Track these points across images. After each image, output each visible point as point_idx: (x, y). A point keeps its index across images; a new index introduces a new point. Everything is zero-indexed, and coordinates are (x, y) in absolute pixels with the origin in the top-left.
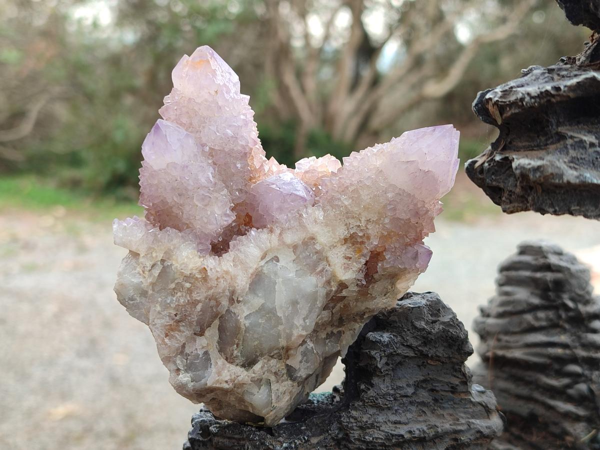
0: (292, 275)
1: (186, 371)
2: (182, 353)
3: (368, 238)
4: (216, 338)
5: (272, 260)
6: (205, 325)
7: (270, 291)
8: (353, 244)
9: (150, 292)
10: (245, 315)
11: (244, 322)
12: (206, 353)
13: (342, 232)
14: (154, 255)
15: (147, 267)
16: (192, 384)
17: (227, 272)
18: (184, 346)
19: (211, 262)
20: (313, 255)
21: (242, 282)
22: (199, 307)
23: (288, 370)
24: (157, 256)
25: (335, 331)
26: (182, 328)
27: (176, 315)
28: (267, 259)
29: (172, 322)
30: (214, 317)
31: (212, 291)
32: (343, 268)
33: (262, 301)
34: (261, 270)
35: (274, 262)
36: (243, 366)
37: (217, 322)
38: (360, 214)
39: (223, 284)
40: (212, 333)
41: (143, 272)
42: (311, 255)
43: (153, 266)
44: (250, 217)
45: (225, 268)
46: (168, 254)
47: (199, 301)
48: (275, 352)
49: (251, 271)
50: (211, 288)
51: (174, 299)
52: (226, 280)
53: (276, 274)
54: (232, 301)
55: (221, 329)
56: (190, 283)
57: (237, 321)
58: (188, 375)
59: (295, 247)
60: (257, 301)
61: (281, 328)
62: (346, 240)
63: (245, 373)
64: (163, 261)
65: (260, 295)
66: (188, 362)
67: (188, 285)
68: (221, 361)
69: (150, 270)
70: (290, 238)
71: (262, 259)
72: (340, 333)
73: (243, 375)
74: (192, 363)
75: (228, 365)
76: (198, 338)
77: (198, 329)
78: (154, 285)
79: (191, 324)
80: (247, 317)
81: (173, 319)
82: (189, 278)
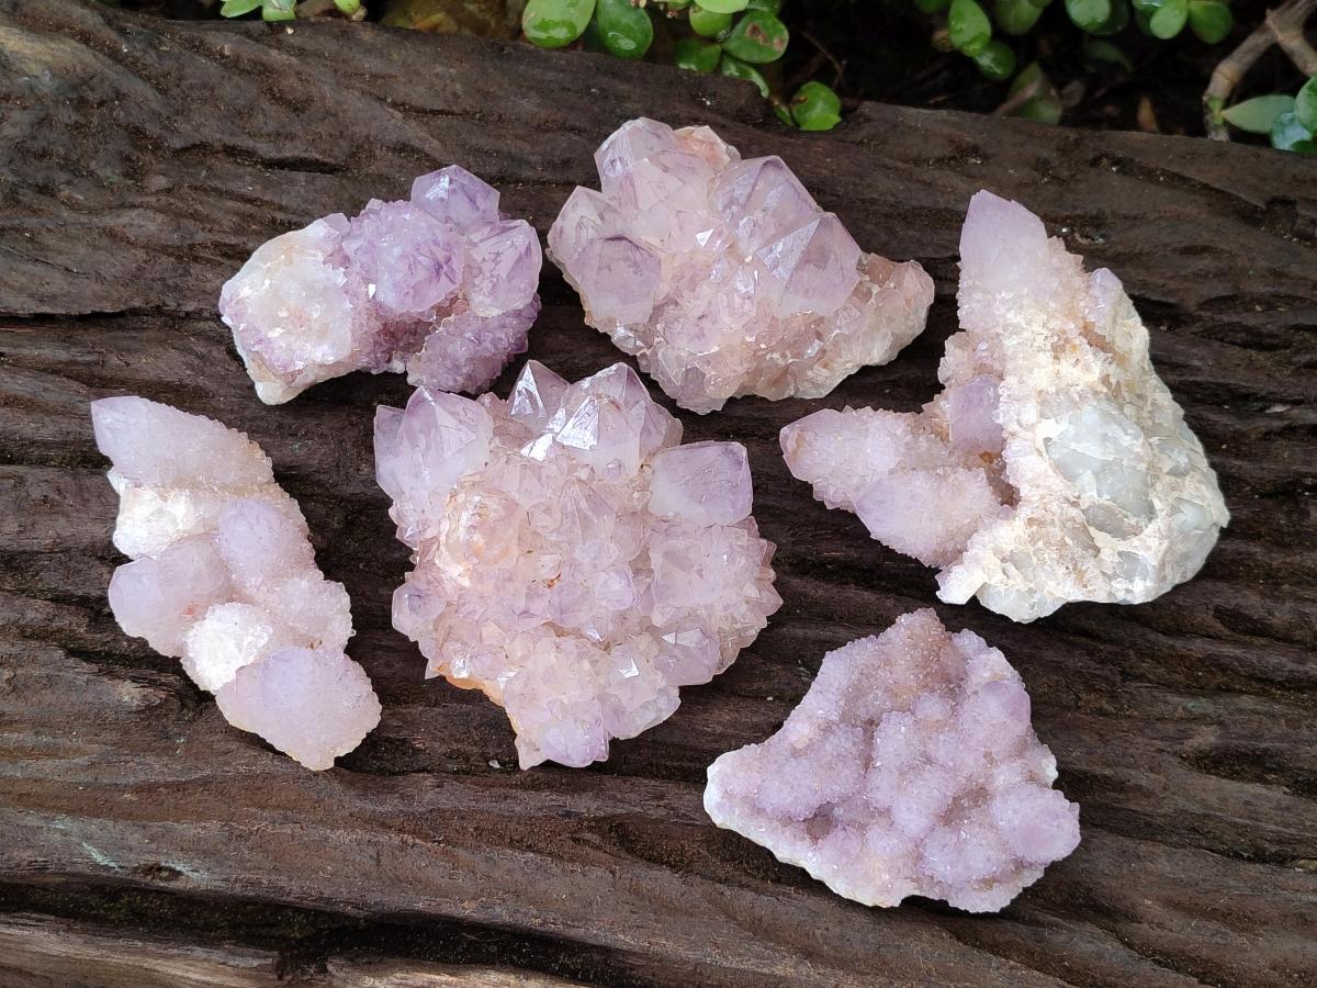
1: (1132, 581)
2: (1110, 579)
3: (1064, 332)
4: (1108, 536)
5: (1046, 446)
6: (1090, 543)
7: (1083, 460)
8: (1063, 351)
9: (1032, 585)
10: (1096, 496)
11: (1105, 500)
12: (1120, 554)
13: (1045, 358)
14: (992, 567)
16: (1148, 581)
17: (1042, 498)
18: (1104, 574)
19: (1024, 511)
21: (1058, 485)
22: (1068, 541)
23: (1174, 475)
24: (995, 565)
25: (1150, 408)
26: (1084, 568)
27: (1067, 568)
28: (1043, 449)
29: (1073, 576)
30: (1086, 530)
31: (1056, 520)
32: (1085, 372)
33: (1089, 472)
34: (1054, 461)
35: (1050, 444)
36: (1150, 520)
37: (1092, 530)
39: (1054, 507)
40: (1101, 538)
42: (1058, 400)
43: (1004, 572)
44: (986, 453)
45: (1036, 499)
46: (997, 551)
47: (1063, 539)
48: (1149, 478)
49: (1051, 472)
50: (1053, 520)
51: (1049, 563)
52: (1050, 502)
53: (1064, 447)
54: (1075, 504)
55: (1101, 528)
56: (1038, 540)
57: (1101, 507)
58: (1137, 581)
59: (1042, 415)
60: (1087, 477)
61: (1125, 463)
62: (1056, 358)
63: (1159, 520)
64: (1003, 560)
65: (1081, 473)
66: (1122, 576)
67: (1040, 544)
68: (1135, 541)
69: (1008, 577)
70: (1030, 417)
71: (1041, 455)
72: (1153, 404)
73: (1159, 523)
74: (1125, 573)
75: (1142, 536)
76: (1101, 556)
77: (1091, 551)
78: (1026, 578)
79: (1083, 557)
80: (1100, 496)
81: (1070, 573)
82: (1033, 539)
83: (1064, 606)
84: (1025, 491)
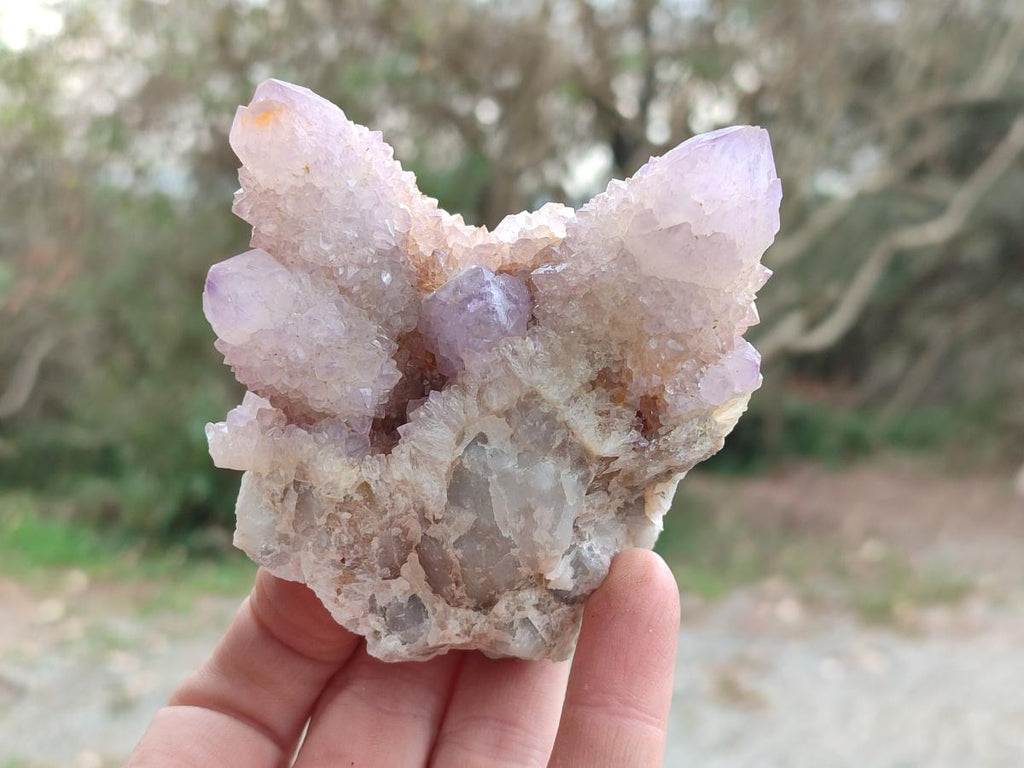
0: (510, 465)
1: (389, 632)
2: (373, 610)
4: (422, 574)
5: (474, 442)
6: (396, 562)
7: (482, 501)
8: (606, 388)
9: (293, 535)
10: (452, 540)
11: (455, 554)
12: (414, 598)
13: (583, 370)
14: (282, 473)
15: (277, 495)
16: (405, 647)
17: (404, 482)
18: (372, 599)
19: (372, 470)
20: (540, 424)
21: (434, 490)
22: (375, 544)
23: (555, 596)
24: (286, 476)
26: (358, 577)
27: (343, 561)
28: (467, 441)
29: (340, 572)
30: (408, 547)
31: (389, 515)
32: (599, 433)
33: (473, 516)
34: (461, 464)
35: (479, 444)
36: (476, 609)
37: (413, 556)
38: (607, 335)
39: (402, 502)
40: (412, 566)
41: (273, 502)
42: (537, 423)
43: (286, 491)
44: (432, 357)
45: (397, 475)
46: (302, 471)
47: (373, 535)
48: (520, 583)
49: (444, 469)
50: (385, 512)
51: (332, 539)
52: (404, 494)
53: (485, 467)
54: (425, 522)
55: (425, 563)
56: (349, 511)
57: (443, 553)
58: (395, 637)
59: (507, 414)
60: (466, 519)
61: (514, 552)
62: (593, 384)
63: (483, 618)
64: (296, 484)
65: (467, 507)
66: (388, 619)
67: (346, 516)
68: (441, 606)
69: (282, 500)
70: (497, 400)
71: (459, 443)
72: (642, 501)
73: (480, 622)
74: (395, 619)
75: (453, 610)
76: (393, 583)
77: (387, 571)
78: (295, 524)
79: (371, 570)
80: (457, 544)
81: (339, 567)
82: (346, 504)
84: (402, 452)
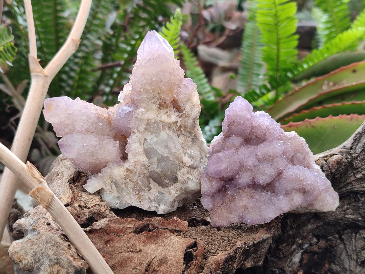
0: (155, 139)
1: (159, 205)
2: (151, 201)
3: (165, 99)
4: (157, 184)
5: (144, 142)
6: (148, 185)
7: (155, 152)
8: (163, 107)
9: (120, 195)
10: (156, 168)
11: (158, 171)
12: (159, 192)
13: (155, 107)
14: (107, 183)
15: (110, 189)
16: (166, 206)
17: (135, 162)
18: (149, 198)
19: (127, 165)
20: (155, 125)
21: (143, 159)
22: (139, 182)
23: (190, 168)
24: (109, 182)
26: (142, 194)
27: (135, 193)
28: (142, 143)
30: (148, 179)
31: (137, 172)
32: (168, 118)
33: (156, 158)
34: (145, 148)
35: (146, 141)
36: (175, 183)
37: (151, 180)
38: (154, 95)
39: (138, 167)
40: (153, 184)
41: (110, 192)
42: (154, 126)
43: (111, 187)
44: (123, 135)
45: (133, 162)
46: (110, 177)
47: (137, 180)
48: (179, 167)
49: (142, 153)
50: (136, 172)
51: (129, 188)
52: (137, 165)
53: (150, 145)
54: (147, 169)
55: (155, 180)
56: (128, 178)
57: (156, 173)
58: (161, 205)
59: (146, 129)
60: (155, 160)
61: (171, 159)
62: (159, 108)
64: (112, 182)
65: (153, 157)
66: (157, 201)
67: (128, 180)
68: (166, 189)
69: (112, 189)
70: (142, 128)
71: (141, 145)
72: (195, 136)
73: (178, 185)
74: (158, 200)
75: (169, 188)
76: (151, 191)
77: (147, 188)
78: (118, 192)
79: (143, 190)
80: (157, 168)
81: (136, 195)
82: (126, 177)
83: (129, 207)
84: (130, 157)
